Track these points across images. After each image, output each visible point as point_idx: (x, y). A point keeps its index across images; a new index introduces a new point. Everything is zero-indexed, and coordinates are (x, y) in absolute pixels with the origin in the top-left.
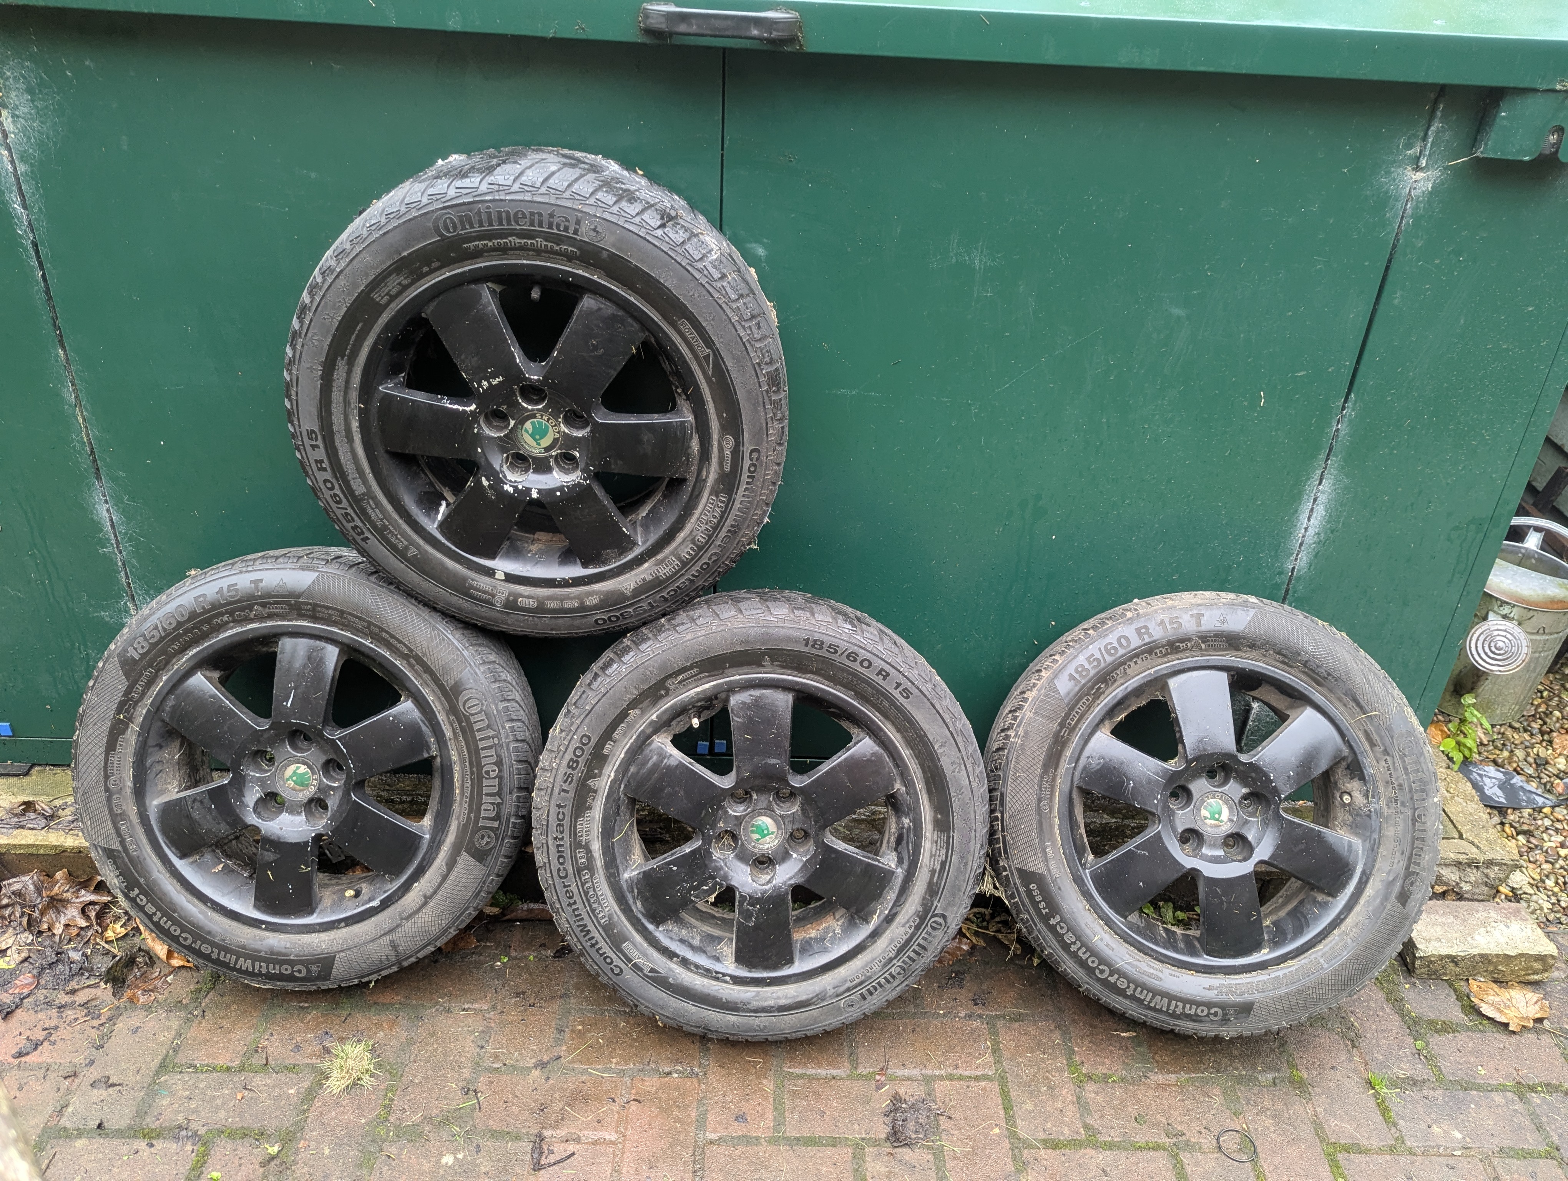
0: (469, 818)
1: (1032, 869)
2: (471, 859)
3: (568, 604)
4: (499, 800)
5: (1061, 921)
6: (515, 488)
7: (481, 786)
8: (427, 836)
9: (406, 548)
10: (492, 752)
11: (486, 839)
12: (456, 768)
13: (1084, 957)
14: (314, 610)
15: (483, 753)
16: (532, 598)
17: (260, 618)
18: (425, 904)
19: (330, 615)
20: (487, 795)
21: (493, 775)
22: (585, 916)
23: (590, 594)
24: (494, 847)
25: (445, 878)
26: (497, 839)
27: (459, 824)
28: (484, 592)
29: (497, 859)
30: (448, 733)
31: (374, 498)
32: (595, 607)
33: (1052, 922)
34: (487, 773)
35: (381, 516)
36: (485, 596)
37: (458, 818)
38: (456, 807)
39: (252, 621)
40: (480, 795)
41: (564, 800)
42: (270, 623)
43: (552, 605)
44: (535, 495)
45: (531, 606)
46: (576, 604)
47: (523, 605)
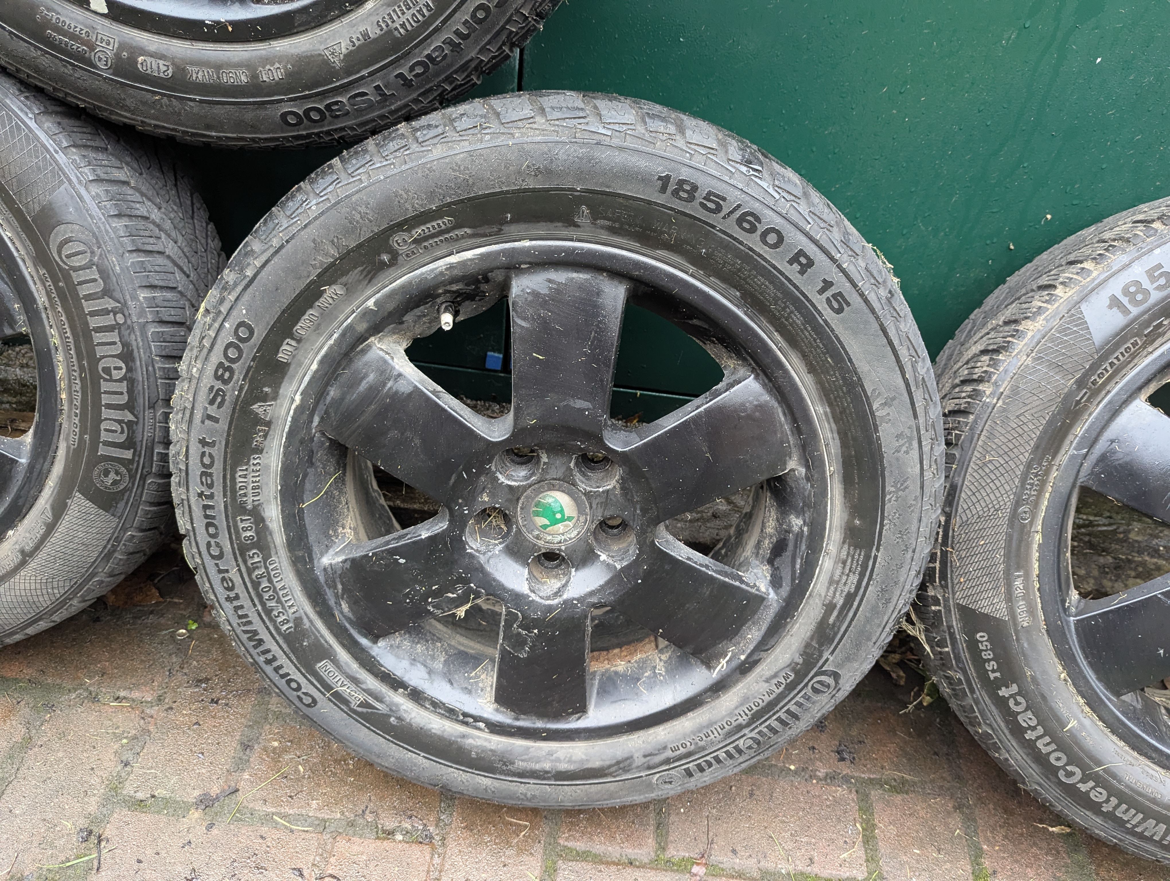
0: (81, 440)
1: (986, 611)
2: (89, 504)
3: (230, 78)
4: (131, 417)
5: (1019, 693)
7: (97, 393)
8: (23, 461)
10: (114, 337)
11: (112, 476)
12: (59, 358)
13: (1044, 750)
15: (98, 338)
16: (162, 57)
18: (23, 564)
20: (109, 406)
21: (117, 375)
22: (253, 617)
23: (267, 60)
25: (50, 528)
26: (132, 477)
27: (68, 448)
28: (74, 37)
29: (135, 506)
30: (41, 299)
32: (277, 88)
33: (1003, 692)
34: (107, 370)
36: (77, 46)
37: (67, 439)
38: (63, 419)
40: (97, 405)
41: (211, 432)
43: (199, 75)
45: (162, 75)
46: (244, 79)
47: (149, 72)
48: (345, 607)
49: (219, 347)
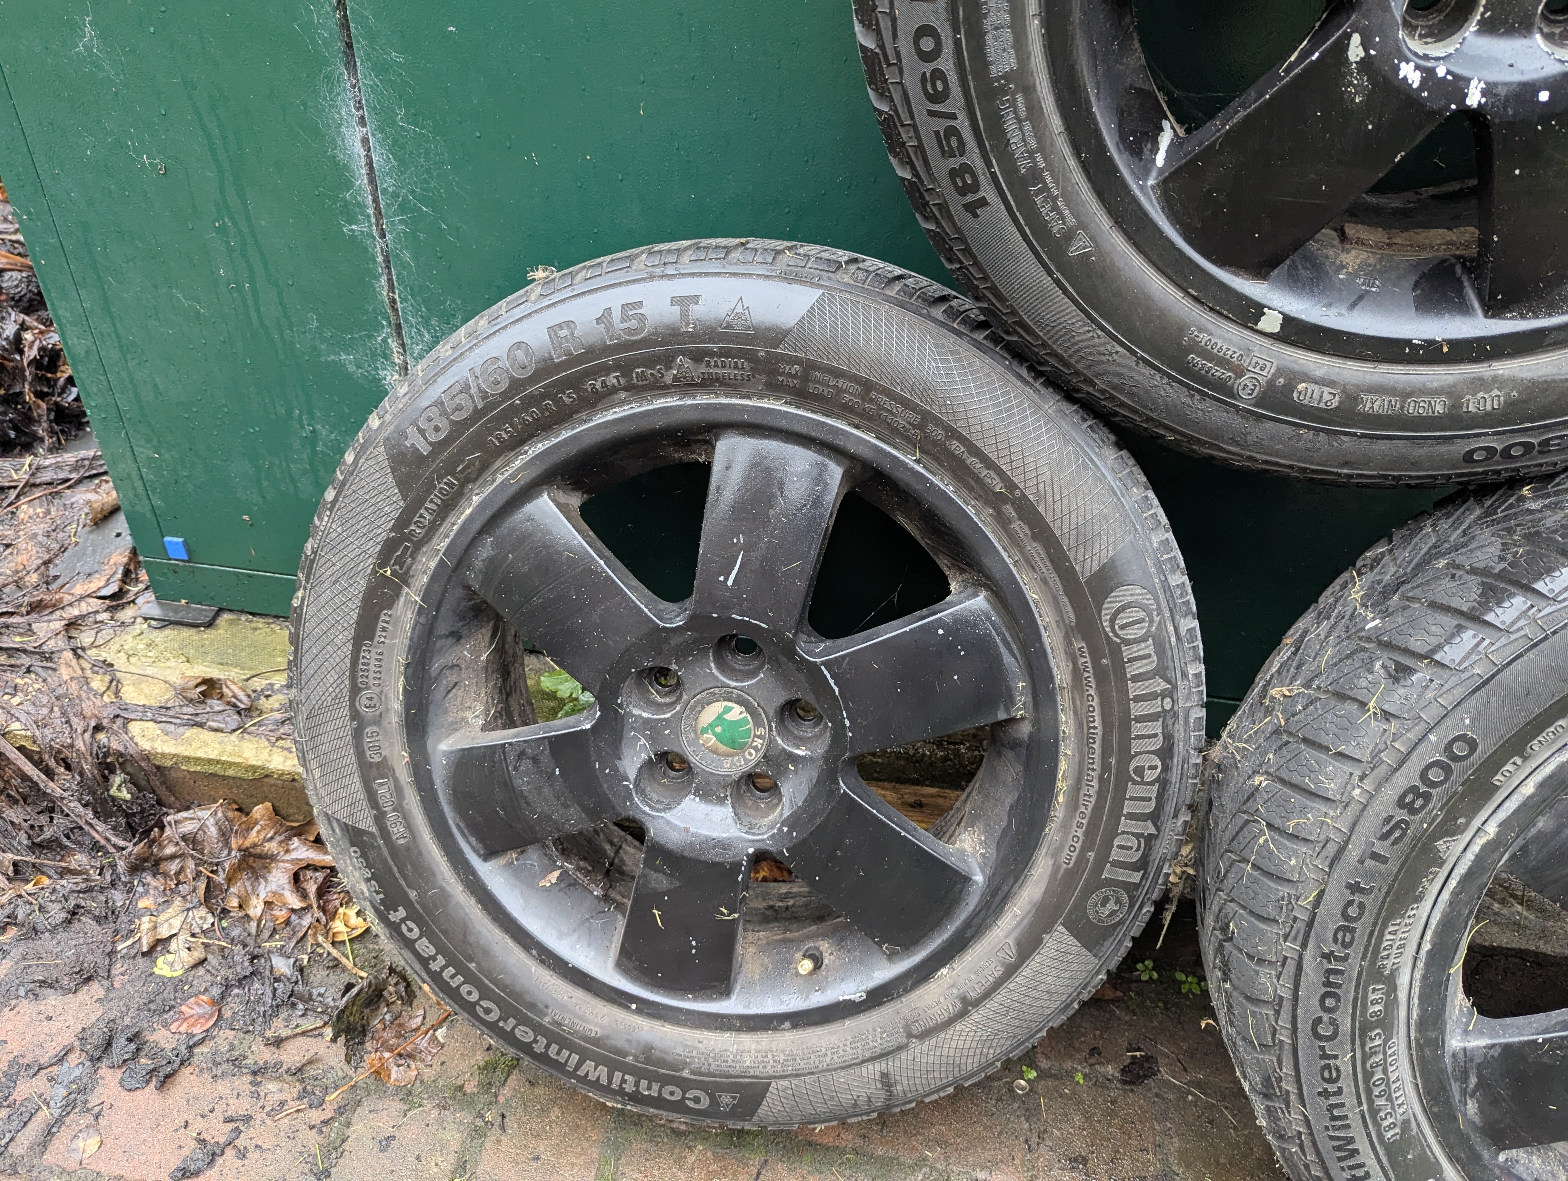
0: (1082, 859)
2: (1072, 940)
3: (1416, 408)
4: (1152, 830)
6: (1429, 74)
7: (1120, 798)
8: (979, 878)
9: (1069, 236)
10: (1156, 727)
11: (1111, 906)
12: (1067, 752)
14: (805, 378)
15: (1138, 729)
16: (1331, 384)
17: (686, 386)
18: (962, 1014)
19: (840, 391)
20: (1131, 816)
21: (1150, 775)
22: (1354, 1121)
23: (1483, 386)
24: (1121, 922)
25: (1010, 971)
26: (1131, 906)
27: (1057, 866)
28: (1222, 362)
29: (1121, 942)
30: (1062, 676)
31: (1029, 90)
34: (1140, 771)
35: (1033, 143)
36: (1219, 372)
37: (1055, 855)
38: (1053, 829)
39: (662, 389)
40: (1116, 814)
41: (1370, 875)
42: (702, 400)
43: (1374, 404)
44: (1474, 98)
45: (1322, 405)
46: (1439, 408)
47: (1306, 402)
48: (1472, 1107)
49: (1414, 766)
